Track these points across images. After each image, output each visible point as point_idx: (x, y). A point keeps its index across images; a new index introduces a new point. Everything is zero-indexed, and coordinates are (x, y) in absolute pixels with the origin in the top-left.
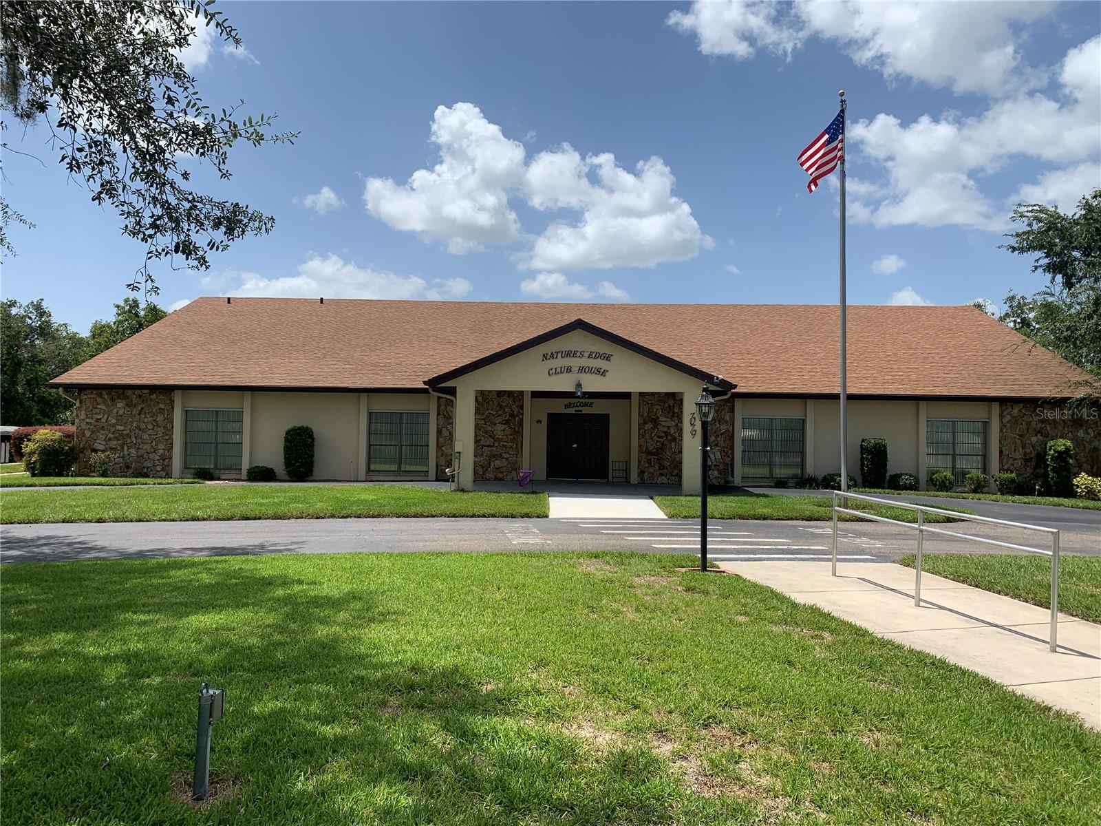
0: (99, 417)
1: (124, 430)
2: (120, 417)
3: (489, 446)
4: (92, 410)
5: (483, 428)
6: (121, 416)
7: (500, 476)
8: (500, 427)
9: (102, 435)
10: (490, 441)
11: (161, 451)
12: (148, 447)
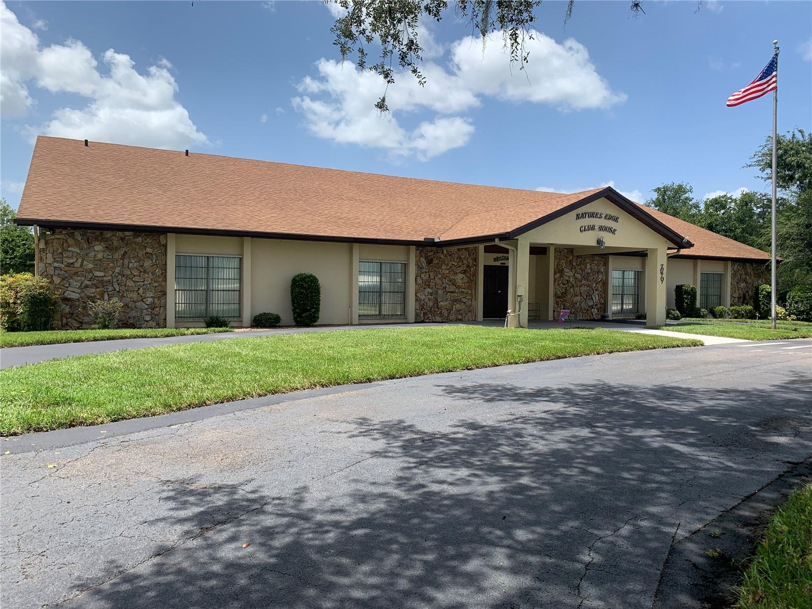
0: (71, 261)
1: (104, 276)
2: (98, 262)
3: (451, 292)
4: (62, 253)
5: (448, 276)
6: (100, 260)
7: (460, 317)
8: (461, 276)
9: (77, 282)
10: (453, 288)
11: (150, 300)
12: (134, 295)
